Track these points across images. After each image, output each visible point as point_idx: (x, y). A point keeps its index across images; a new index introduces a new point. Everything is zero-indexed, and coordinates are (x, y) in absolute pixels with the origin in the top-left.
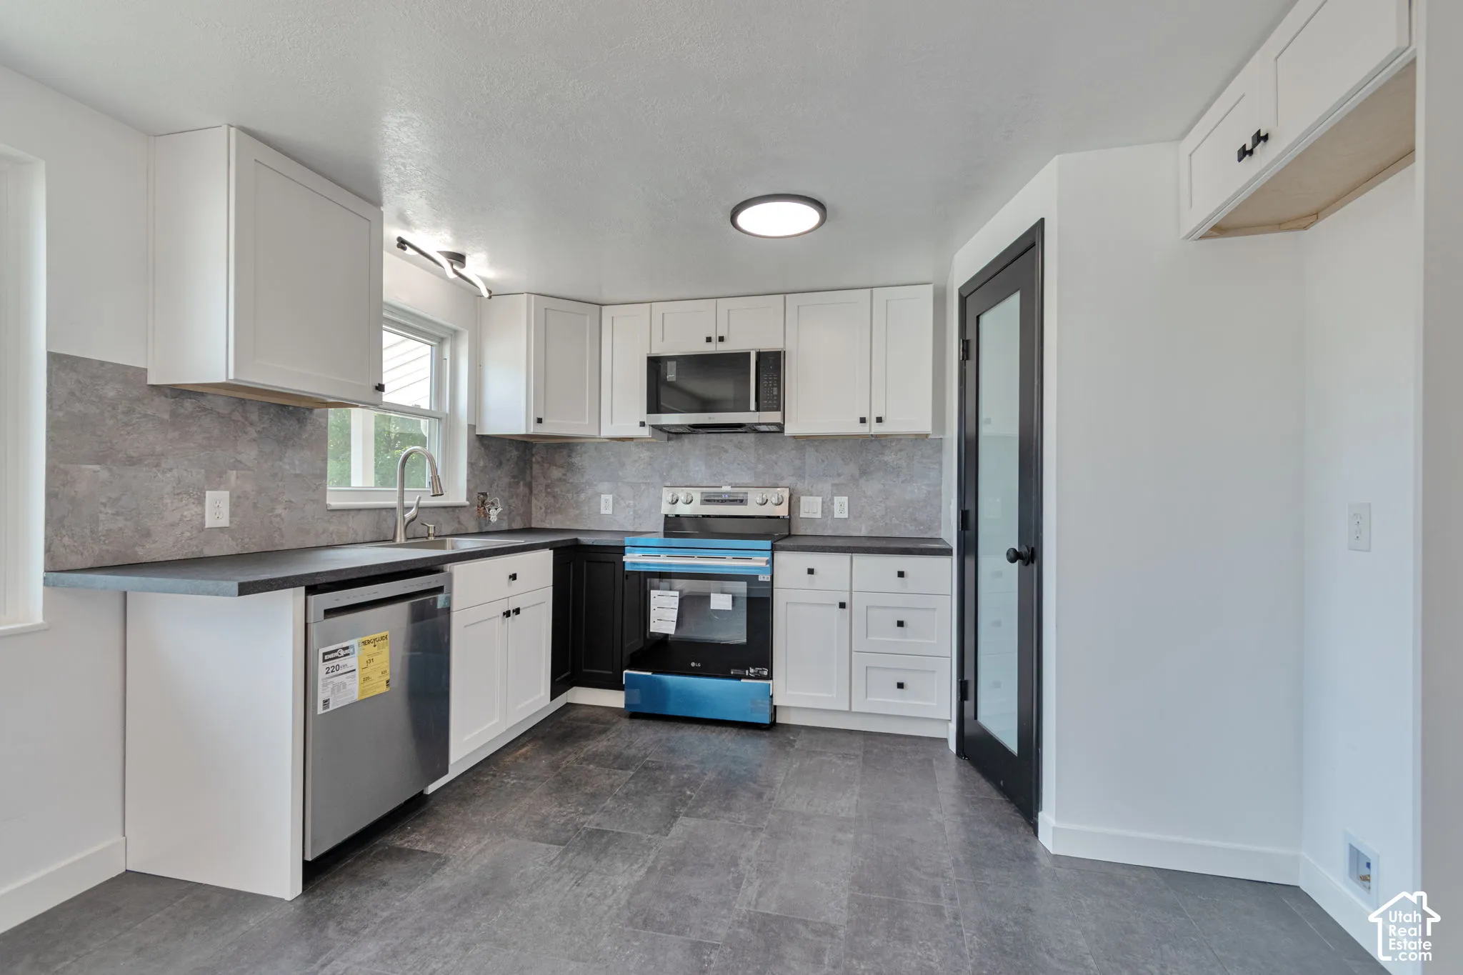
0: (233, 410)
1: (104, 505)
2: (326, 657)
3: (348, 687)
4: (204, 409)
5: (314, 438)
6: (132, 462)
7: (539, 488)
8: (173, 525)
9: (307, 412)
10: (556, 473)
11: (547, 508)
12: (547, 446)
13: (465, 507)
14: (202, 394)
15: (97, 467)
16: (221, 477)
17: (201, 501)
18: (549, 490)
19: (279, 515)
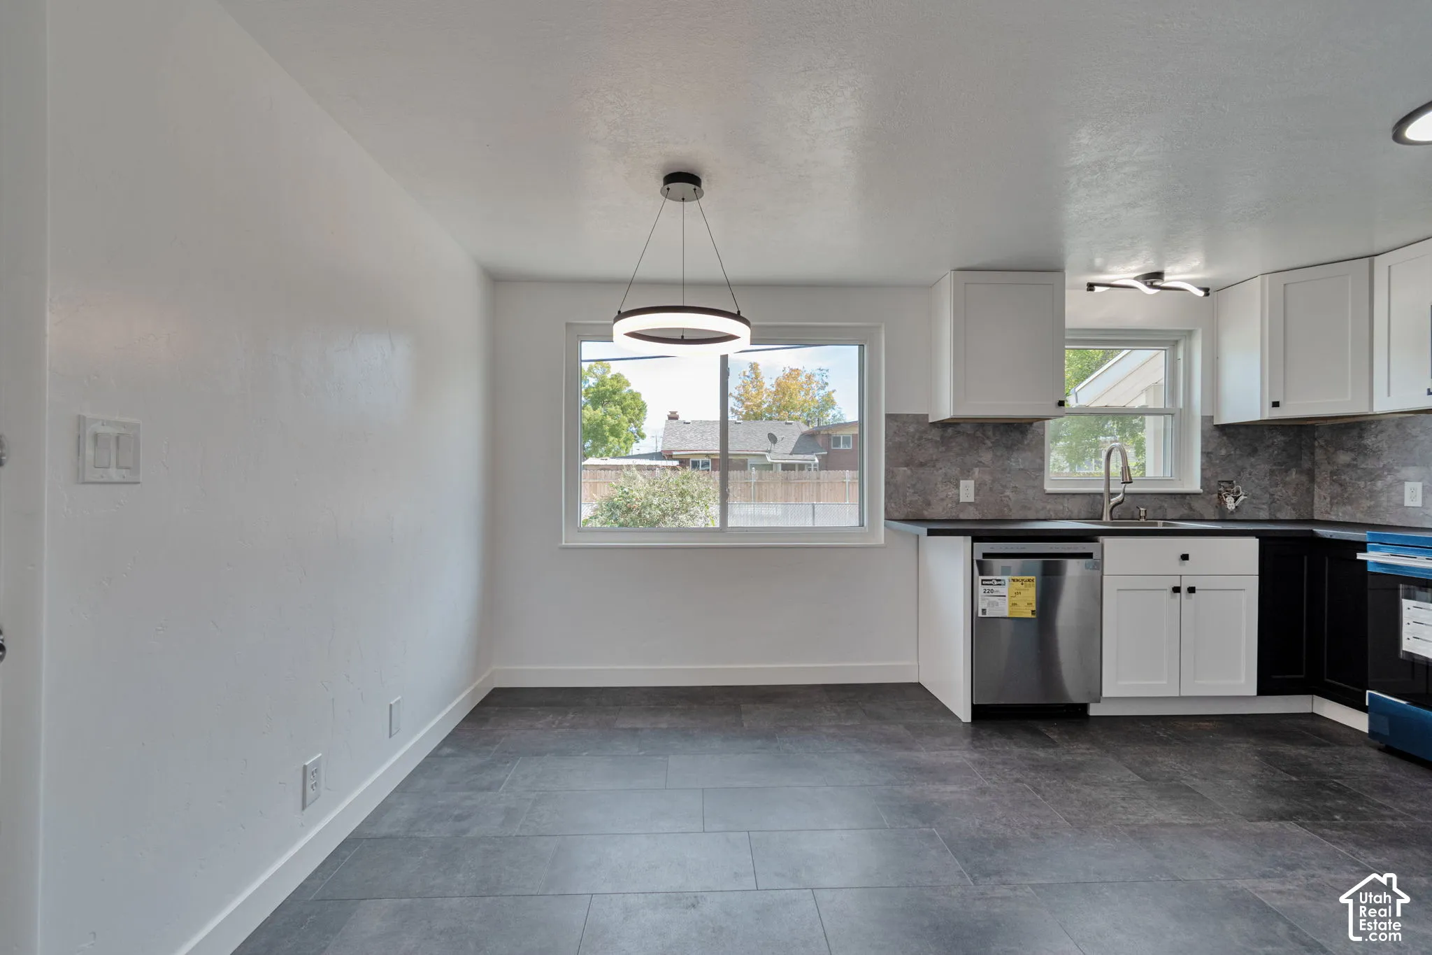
0: (977, 431)
1: (909, 487)
2: (984, 582)
3: (1000, 606)
4: (959, 432)
5: (1034, 443)
6: (922, 465)
7: (1322, 475)
8: (942, 500)
9: (1028, 426)
10: (1343, 458)
11: (1332, 498)
12: (1331, 427)
13: (1199, 494)
14: (958, 424)
15: (905, 468)
16: (969, 472)
17: (957, 486)
18: (1335, 477)
19: (1008, 496)
